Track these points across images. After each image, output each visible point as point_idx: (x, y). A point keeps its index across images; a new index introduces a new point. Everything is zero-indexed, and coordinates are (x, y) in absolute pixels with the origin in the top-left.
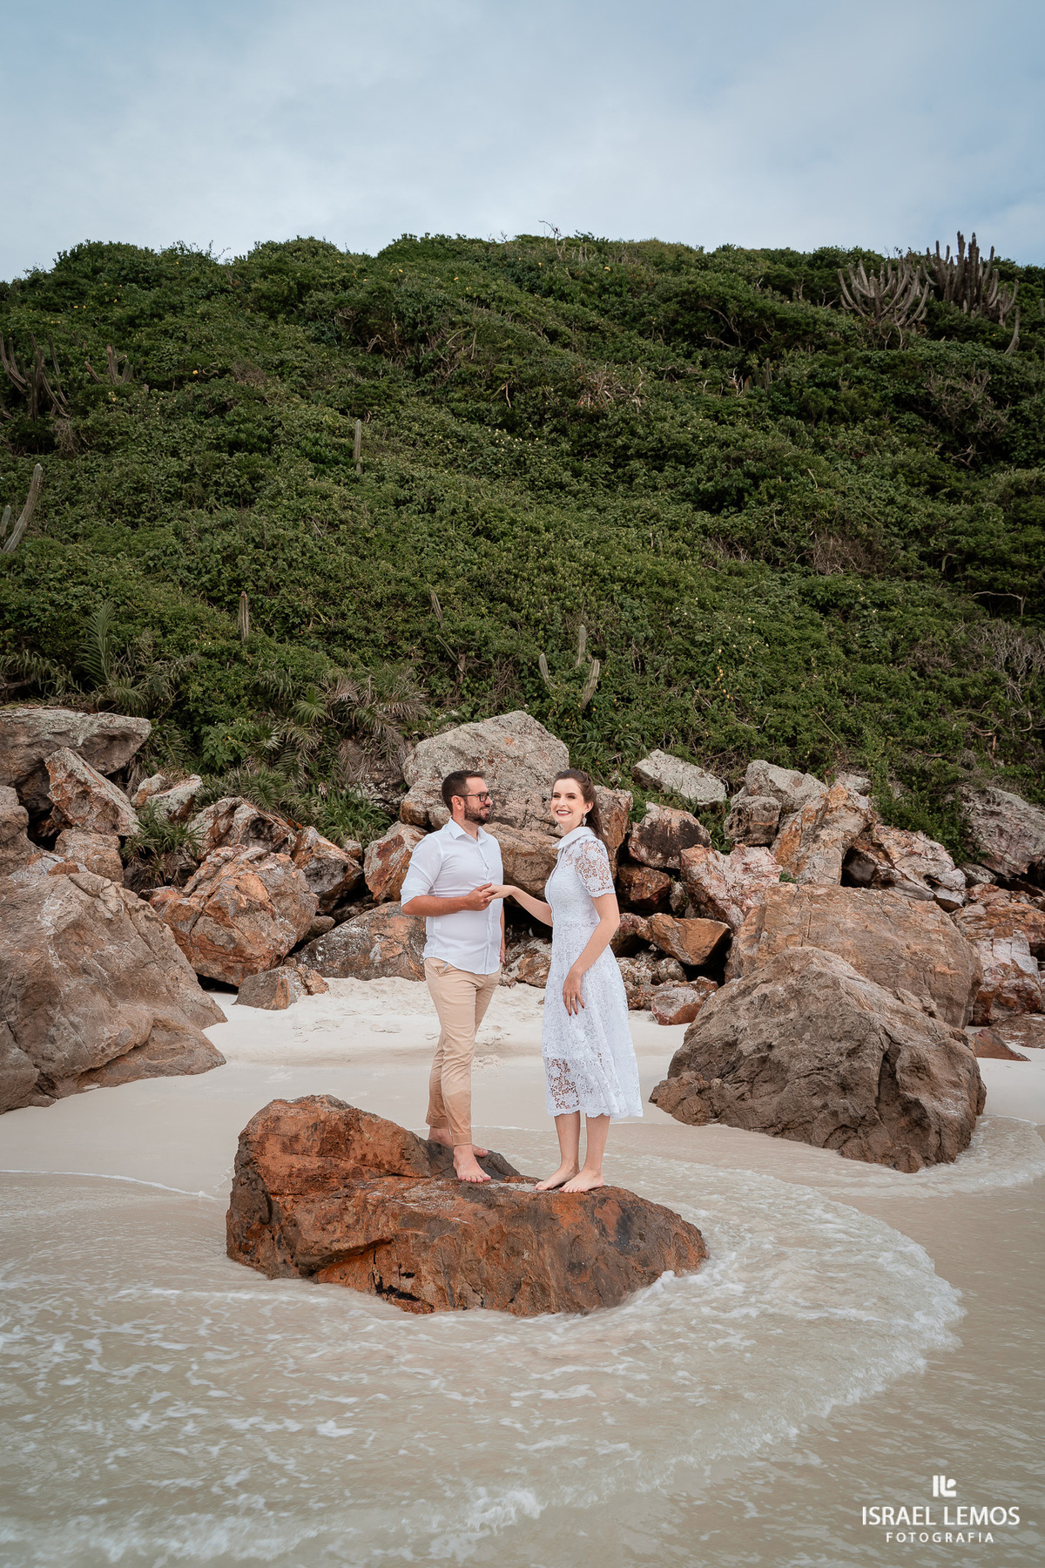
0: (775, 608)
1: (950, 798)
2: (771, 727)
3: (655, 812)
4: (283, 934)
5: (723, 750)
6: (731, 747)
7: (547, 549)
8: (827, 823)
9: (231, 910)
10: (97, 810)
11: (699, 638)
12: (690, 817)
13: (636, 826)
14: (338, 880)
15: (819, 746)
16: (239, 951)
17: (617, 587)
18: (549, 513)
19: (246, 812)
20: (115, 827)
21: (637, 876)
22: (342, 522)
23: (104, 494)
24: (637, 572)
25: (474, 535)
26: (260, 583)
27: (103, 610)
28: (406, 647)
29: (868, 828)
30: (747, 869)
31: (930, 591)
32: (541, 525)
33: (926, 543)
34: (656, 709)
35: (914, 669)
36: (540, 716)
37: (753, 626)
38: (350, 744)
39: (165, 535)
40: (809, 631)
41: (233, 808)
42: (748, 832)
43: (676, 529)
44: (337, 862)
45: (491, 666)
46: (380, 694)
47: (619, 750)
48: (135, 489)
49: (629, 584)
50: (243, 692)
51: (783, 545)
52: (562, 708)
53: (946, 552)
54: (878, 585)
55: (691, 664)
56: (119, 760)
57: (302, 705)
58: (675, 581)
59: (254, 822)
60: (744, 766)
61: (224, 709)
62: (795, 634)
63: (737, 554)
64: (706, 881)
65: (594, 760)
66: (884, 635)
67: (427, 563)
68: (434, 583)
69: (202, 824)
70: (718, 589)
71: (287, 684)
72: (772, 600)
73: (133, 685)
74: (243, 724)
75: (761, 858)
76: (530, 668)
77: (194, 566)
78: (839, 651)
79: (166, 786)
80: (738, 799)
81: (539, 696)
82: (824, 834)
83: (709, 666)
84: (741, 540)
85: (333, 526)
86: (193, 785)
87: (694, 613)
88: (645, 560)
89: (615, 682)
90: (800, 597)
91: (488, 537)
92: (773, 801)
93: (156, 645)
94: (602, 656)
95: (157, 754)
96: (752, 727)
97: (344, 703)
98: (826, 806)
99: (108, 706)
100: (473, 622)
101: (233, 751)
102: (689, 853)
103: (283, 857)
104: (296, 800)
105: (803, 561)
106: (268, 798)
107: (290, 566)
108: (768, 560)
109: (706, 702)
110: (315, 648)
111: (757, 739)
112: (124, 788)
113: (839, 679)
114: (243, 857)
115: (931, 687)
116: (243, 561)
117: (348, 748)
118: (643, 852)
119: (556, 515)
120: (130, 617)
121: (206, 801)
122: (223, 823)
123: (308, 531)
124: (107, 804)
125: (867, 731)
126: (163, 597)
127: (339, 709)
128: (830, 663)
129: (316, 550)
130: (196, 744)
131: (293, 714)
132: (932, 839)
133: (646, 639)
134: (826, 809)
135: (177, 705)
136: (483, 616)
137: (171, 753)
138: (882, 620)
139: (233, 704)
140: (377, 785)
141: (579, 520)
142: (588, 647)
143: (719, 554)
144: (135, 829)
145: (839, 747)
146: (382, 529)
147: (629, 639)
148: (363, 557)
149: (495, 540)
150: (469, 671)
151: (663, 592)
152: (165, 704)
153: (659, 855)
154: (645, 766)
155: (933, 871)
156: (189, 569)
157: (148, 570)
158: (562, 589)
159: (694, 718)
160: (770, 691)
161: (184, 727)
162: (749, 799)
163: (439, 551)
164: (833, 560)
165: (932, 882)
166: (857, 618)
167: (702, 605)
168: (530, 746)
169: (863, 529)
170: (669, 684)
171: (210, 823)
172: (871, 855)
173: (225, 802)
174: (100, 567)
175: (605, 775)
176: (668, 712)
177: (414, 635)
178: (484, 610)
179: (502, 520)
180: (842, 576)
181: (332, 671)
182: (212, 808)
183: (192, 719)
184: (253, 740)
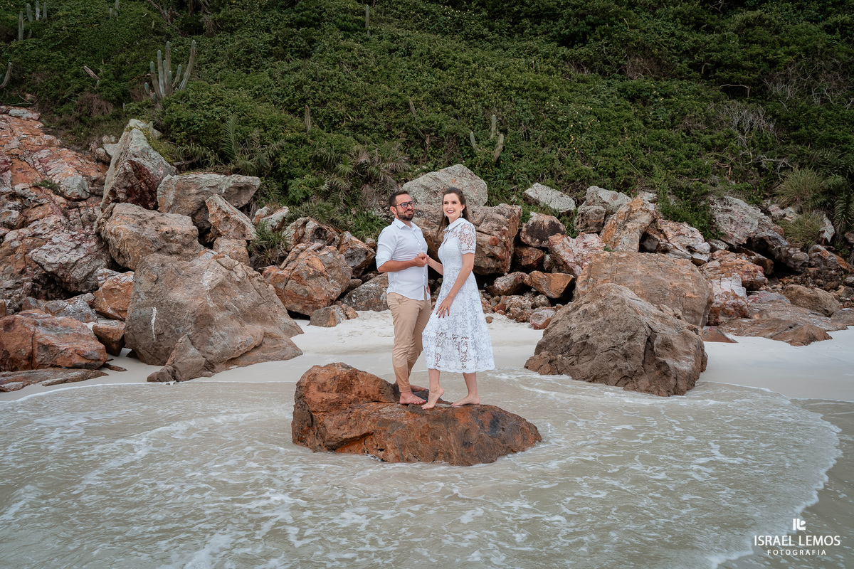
0: (604, 100)
1: (703, 203)
2: (601, 167)
3: (535, 217)
4: (335, 289)
5: (574, 181)
6: (578, 180)
7: (474, 73)
8: (631, 219)
9: (305, 276)
10: (234, 227)
11: (560, 119)
12: (555, 219)
13: (524, 225)
14: (363, 259)
15: (628, 177)
16: (310, 298)
17: (513, 92)
18: (475, 53)
19: (312, 225)
20: (244, 236)
21: (525, 252)
22: (359, 64)
23: (231, 55)
24: (525, 84)
25: (433, 67)
26: (316, 100)
27: (232, 119)
28: (397, 132)
29: (654, 221)
30: (585, 246)
31: (695, 86)
32: (470, 59)
33: (692, 58)
34: (536, 160)
35: (684, 131)
36: (471, 167)
37: (591, 111)
38: (368, 186)
39: (264, 76)
40: (622, 113)
41: (305, 223)
42: (587, 226)
43: (548, 58)
44: (362, 250)
45: (443, 140)
46: (383, 158)
47: (515, 184)
48: (247, 52)
49: (520, 91)
50: (309, 161)
51: (609, 64)
52: (483, 162)
53: (704, 62)
54: (664, 84)
55: (555, 134)
56: (245, 200)
57: (341, 166)
58: (547, 87)
59: (316, 230)
60: (585, 190)
61: (299, 170)
62: (615, 114)
63: (583, 70)
64: (562, 253)
65: (502, 190)
66: (667, 113)
67: (407, 84)
68: (411, 96)
69: (290, 232)
70: (571, 91)
71: (332, 155)
72: (602, 96)
73: (249, 159)
74: (309, 178)
75: (593, 239)
76: (465, 141)
77: (280, 92)
78: (641, 123)
79: (270, 213)
80: (580, 209)
81: (470, 156)
82: (629, 225)
83: (565, 135)
84: (585, 62)
85: (354, 66)
86: (284, 211)
87: (558, 105)
88: (530, 77)
89: (513, 146)
90: (619, 93)
91: (441, 68)
92: (601, 208)
93: (261, 137)
94: (505, 132)
95: (265, 196)
96: (590, 168)
97: (363, 164)
98: (630, 210)
99: (237, 171)
100: (434, 116)
101: (304, 192)
102: (553, 238)
103: (333, 248)
104: (339, 218)
105: (621, 72)
106: (324, 217)
107: (332, 90)
108: (600, 73)
109: (564, 155)
110: (348, 135)
111: (593, 174)
112: (248, 215)
113: (641, 139)
114: (311, 248)
115: (693, 141)
116: (306, 88)
117: (367, 189)
118: (529, 239)
119: (479, 54)
120: (247, 123)
121: (291, 220)
122: (300, 231)
123: (341, 70)
124: (239, 223)
125: (656, 167)
126: (264, 111)
127: (361, 168)
128: (635, 130)
129: (346, 80)
130: (285, 190)
131: (336, 172)
132: (692, 226)
133: (530, 121)
134: (630, 211)
135: (274, 169)
136: (439, 113)
137: (272, 195)
138: (665, 104)
139: (304, 167)
140: (383, 208)
141: (492, 55)
142: (497, 127)
143: (571, 70)
144: (254, 236)
145: (639, 177)
146: (382, 66)
147: (520, 121)
148: (372, 83)
149: (445, 69)
150: (432, 144)
151: (539, 94)
152: (268, 168)
153: (537, 240)
154: (530, 192)
155: (691, 244)
156: (278, 95)
157: (256, 96)
158: (483, 95)
159: (557, 164)
160: (600, 147)
161: (278, 181)
162: (588, 208)
163: (414, 77)
164: (638, 71)
165: (691, 249)
166: (651, 104)
167: (562, 100)
168: (466, 183)
169: (656, 51)
170: (543, 146)
171: (293, 232)
172: (656, 236)
173: (301, 220)
174: (230, 96)
175: (508, 198)
176: (542, 161)
177: (400, 125)
178: (439, 109)
179: (448, 58)
180: (643, 79)
181: (356, 147)
182: (294, 223)
183: (282, 176)
184: (314, 186)
